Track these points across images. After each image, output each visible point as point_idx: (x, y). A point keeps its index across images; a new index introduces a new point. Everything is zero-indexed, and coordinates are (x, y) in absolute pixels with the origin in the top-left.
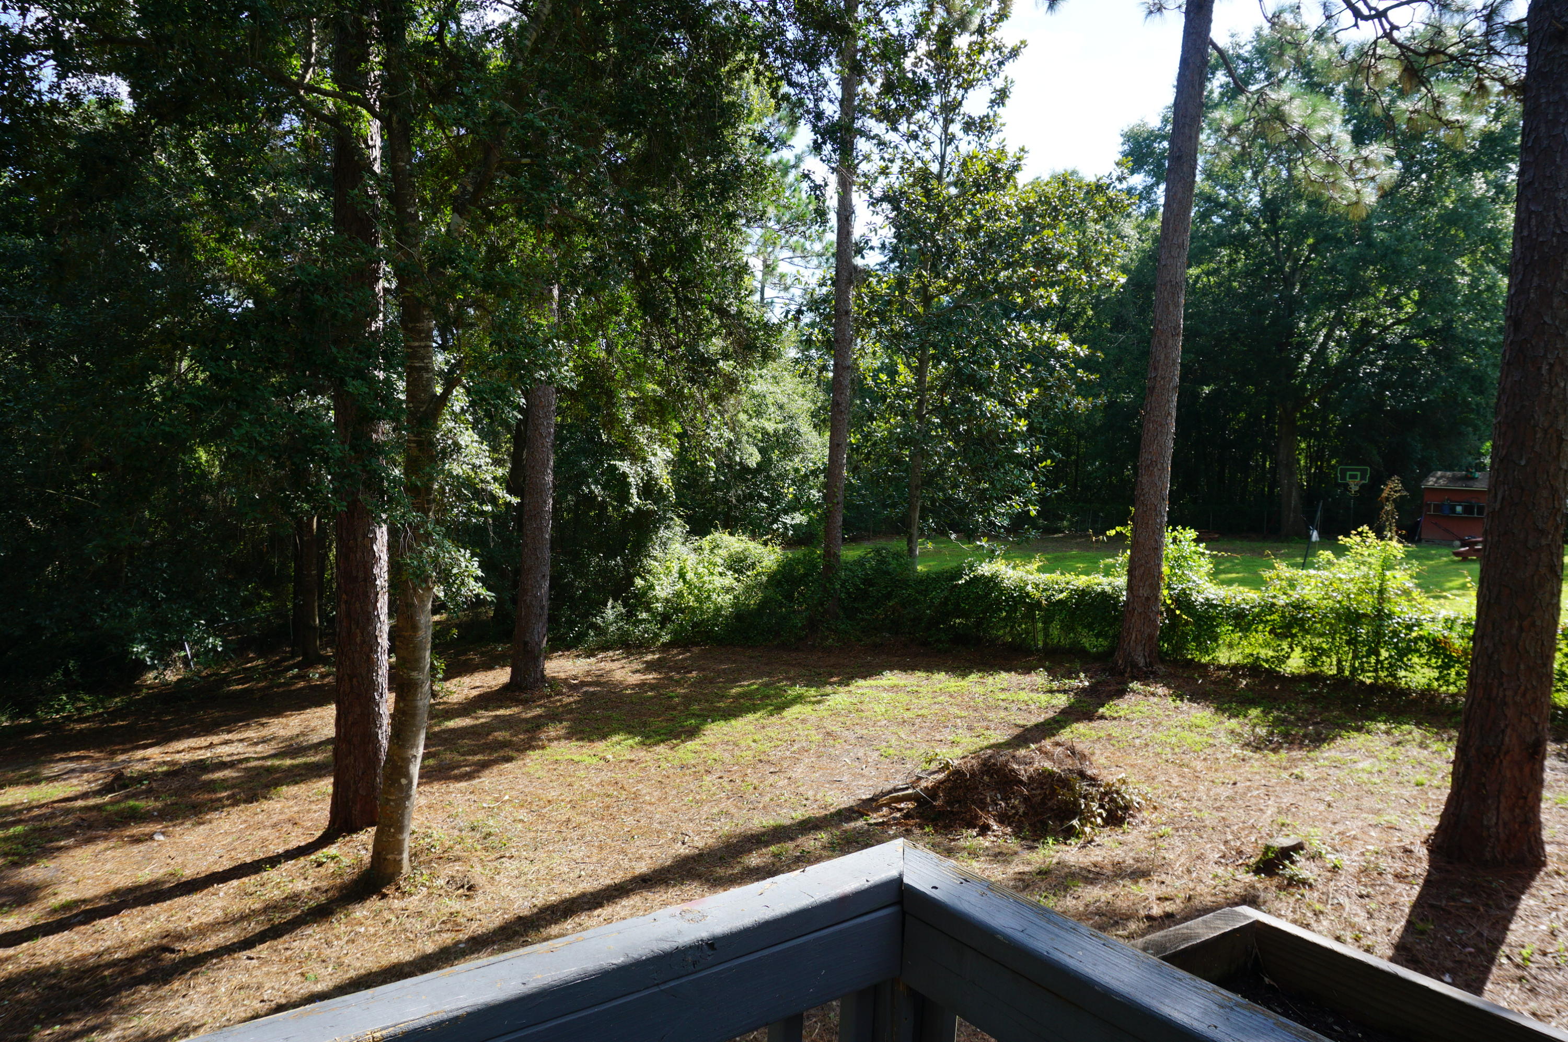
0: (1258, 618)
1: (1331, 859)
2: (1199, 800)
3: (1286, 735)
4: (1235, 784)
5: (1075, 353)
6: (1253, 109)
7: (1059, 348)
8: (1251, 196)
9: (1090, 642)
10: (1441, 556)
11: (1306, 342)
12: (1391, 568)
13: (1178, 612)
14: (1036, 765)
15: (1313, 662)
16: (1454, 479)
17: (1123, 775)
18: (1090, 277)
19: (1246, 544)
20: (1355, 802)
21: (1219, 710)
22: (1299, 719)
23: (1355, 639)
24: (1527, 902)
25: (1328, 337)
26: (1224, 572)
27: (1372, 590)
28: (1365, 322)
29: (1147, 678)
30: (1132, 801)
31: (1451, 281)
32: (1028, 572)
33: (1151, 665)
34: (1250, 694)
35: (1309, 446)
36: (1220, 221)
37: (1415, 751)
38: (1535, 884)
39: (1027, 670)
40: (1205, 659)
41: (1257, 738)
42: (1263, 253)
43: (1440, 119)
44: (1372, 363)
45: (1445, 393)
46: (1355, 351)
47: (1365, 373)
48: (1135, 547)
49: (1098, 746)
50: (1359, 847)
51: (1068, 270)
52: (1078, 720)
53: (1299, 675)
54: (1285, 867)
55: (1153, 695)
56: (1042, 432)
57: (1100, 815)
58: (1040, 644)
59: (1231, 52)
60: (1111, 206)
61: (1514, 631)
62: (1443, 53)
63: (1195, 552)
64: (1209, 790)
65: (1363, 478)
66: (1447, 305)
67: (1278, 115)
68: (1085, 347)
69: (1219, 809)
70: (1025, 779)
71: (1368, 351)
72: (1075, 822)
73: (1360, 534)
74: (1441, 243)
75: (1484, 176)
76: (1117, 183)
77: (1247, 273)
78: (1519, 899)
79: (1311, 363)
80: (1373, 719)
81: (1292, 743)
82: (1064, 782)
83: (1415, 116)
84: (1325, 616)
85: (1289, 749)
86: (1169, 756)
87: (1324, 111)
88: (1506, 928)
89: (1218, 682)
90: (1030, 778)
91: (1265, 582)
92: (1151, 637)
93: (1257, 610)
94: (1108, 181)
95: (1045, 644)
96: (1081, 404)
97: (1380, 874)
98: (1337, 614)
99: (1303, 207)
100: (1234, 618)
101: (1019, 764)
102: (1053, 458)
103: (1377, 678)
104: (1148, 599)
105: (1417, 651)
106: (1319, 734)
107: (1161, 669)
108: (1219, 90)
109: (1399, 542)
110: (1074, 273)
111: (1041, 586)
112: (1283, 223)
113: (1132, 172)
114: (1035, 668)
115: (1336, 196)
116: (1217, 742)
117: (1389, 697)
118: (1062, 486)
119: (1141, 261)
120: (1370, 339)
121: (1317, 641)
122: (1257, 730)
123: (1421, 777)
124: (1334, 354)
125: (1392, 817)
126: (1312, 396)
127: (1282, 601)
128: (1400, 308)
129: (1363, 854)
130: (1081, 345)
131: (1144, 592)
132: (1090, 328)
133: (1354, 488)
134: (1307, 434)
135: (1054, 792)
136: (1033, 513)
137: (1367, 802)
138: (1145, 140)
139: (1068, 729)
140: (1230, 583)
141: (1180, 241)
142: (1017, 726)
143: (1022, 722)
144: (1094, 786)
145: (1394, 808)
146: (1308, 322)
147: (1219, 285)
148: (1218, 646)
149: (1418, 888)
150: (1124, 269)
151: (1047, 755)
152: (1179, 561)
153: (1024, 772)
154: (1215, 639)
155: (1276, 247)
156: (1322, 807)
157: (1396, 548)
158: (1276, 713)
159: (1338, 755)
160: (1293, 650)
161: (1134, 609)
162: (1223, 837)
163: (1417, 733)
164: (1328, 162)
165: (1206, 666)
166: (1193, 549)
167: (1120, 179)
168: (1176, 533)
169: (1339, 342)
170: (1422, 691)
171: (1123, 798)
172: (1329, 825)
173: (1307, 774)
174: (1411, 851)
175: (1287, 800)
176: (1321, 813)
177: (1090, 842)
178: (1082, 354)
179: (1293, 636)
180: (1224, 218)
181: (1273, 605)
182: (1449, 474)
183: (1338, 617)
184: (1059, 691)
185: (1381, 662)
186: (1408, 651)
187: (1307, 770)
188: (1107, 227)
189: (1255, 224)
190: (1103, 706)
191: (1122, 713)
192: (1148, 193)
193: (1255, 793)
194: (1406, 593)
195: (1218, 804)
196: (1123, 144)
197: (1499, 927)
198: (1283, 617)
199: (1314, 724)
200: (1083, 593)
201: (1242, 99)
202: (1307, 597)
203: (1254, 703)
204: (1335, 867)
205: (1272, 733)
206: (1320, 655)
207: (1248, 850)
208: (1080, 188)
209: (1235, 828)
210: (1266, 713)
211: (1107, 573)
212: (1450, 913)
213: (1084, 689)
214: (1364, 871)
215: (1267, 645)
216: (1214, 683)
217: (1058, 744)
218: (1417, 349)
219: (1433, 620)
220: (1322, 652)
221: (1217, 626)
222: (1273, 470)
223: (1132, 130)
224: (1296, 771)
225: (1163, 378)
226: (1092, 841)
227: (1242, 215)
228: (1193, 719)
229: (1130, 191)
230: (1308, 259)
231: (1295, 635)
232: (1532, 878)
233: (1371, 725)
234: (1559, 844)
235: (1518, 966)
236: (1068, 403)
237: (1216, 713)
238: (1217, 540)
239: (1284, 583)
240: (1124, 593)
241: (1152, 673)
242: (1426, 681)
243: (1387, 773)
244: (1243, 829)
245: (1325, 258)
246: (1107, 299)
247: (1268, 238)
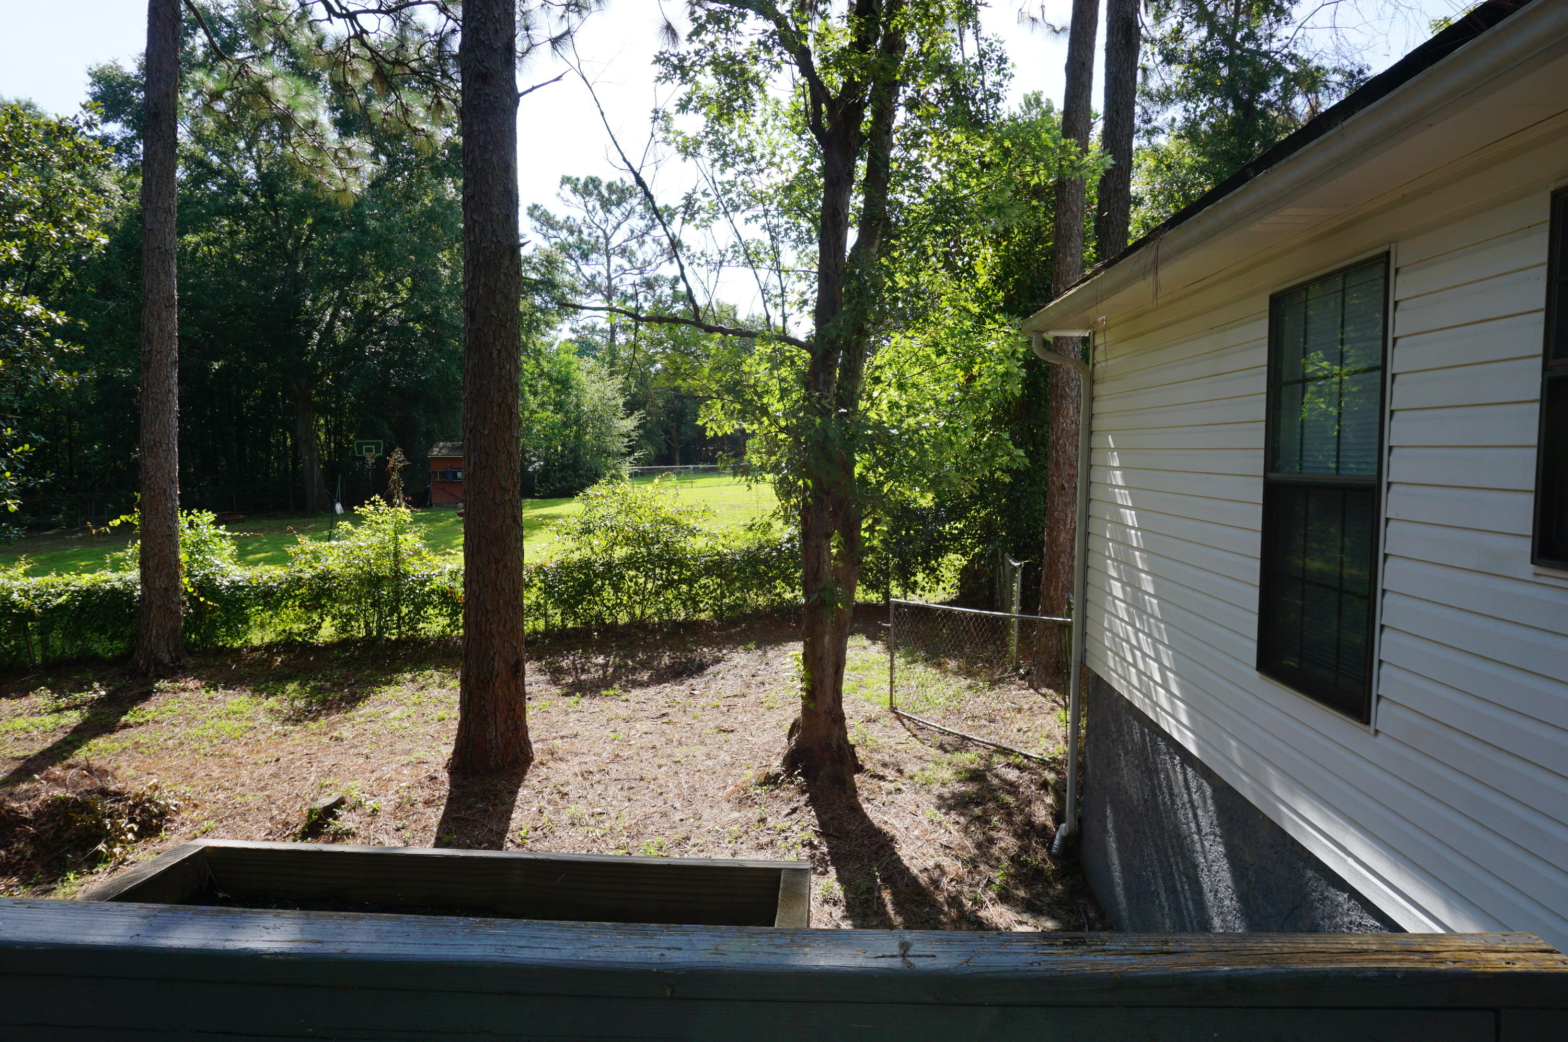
0: (288, 594)
1: (371, 804)
2: (243, 785)
3: (323, 703)
4: (278, 760)
5: (49, 320)
6: (235, 79)
7: (28, 313)
8: (247, 167)
9: (102, 646)
10: (449, 517)
11: (313, 320)
12: (403, 532)
13: (202, 599)
14: (43, 796)
15: (343, 629)
16: (453, 449)
17: (155, 780)
18: (60, 232)
19: (273, 523)
20: (389, 749)
21: (257, 691)
22: (334, 684)
23: (378, 600)
24: (523, 793)
25: (334, 316)
26: (252, 553)
27: (388, 554)
28: (367, 305)
29: (175, 673)
30: (167, 805)
31: (436, 272)
32: (10, 578)
33: (178, 659)
34: (287, 670)
35: (326, 421)
36: (215, 188)
37: (436, 692)
38: (527, 777)
39: (23, 692)
40: (237, 644)
41: (296, 710)
42: (263, 227)
43: (409, 125)
44: (376, 343)
45: (438, 372)
46: (360, 332)
47: (370, 352)
48: (145, 535)
49: (124, 757)
50: (394, 786)
51: (29, 221)
52: (96, 735)
53: (332, 643)
54: (329, 825)
55: (184, 690)
56: (13, 411)
57: (131, 830)
58: (38, 659)
59: (212, 11)
60: (81, 154)
61: (493, 574)
62: (407, 65)
63: (215, 535)
64: (252, 773)
65: (378, 451)
66: (431, 295)
67: (260, 90)
68: (62, 313)
69: (263, 789)
70: (29, 816)
71: (371, 332)
72: (102, 847)
73: (373, 503)
74: (424, 237)
75: (453, 181)
76: (85, 129)
77: (249, 247)
78: (517, 792)
79: (320, 340)
80: (400, 671)
81: (330, 708)
82: (82, 806)
83: (387, 117)
84: (350, 583)
85: (328, 715)
86: (208, 750)
87: (307, 96)
88: (509, 819)
89: (253, 664)
90: (35, 813)
91: (291, 557)
92: (174, 630)
93: (284, 586)
94: (74, 125)
95: (45, 658)
96: (62, 378)
97: (412, 805)
98: (360, 580)
99: (299, 187)
100: (263, 597)
101: (20, 801)
102: (32, 442)
103: (400, 633)
104: (166, 590)
105: (431, 603)
106: (353, 694)
107: (191, 661)
108: (202, 49)
109: (407, 507)
110: (40, 226)
111: (32, 593)
112: (281, 200)
113: (106, 120)
114: (33, 688)
115: (324, 181)
116: (257, 724)
117: (413, 648)
118: (50, 475)
119: (127, 222)
120: (373, 320)
121: (344, 608)
122: (296, 703)
123: (441, 714)
124: (341, 334)
125: (421, 753)
126: (325, 373)
127: (308, 574)
128: (397, 293)
129: (397, 792)
130: (56, 311)
131: (161, 583)
132: (70, 291)
133: (371, 461)
134: (324, 410)
135: (70, 821)
136: (13, 508)
137: (399, 747)
138: (119, 85)
139: (85, 748)
140: (255, 563)
141: (166, 205)
142: (17, 759)
143: (21, 754)
144: (120, 801)
145: (422, 745)
146: (314, 300)
147: (222, 256)
148: (250, 628)
149: (443, 808)
150: (106, 228)
151: (58, 782)
152: (198, 546)
153: (25, 808)
154: (246, 621)
155: (276, 223)
156: (361, 760)
157: (404, 513)
158: (312, 684)
159: (373, 710)
160: (323, 620)
161: (151, 603)
162: (269, 815)
163: (437, 676)
164: (314, 147)
165: (239, 650)
166: (213, 532)
167: (90, 125)
168: (191, 517)
169: (345, 321)
170: (439, 638)
171: (157, 805)
172: (368, 775)
173: (345, 734)
174: (436, 778)
175: (328, 763)
176: (360, 766)
177: (121, 863)
178: (58, 321)
179: (323, 606)
180: (219, 186)
181: (300, 579)
182: (449, 444)
183: (362, 583)
184: (68, 708)
185: (403, 618)
186: (425, 604)
187: (346, 732)
188: (80, 177)
189: (253, 197)
190: (125, 713)
191: (149, 717)
192: (127, 145)
193: (298, 764)
194: (417, 553)
195: (263, 784)
196: (92, 85)
197: (504, 819)
198: (311, 589)
199: (349, 686)
200: (88, 594)
201: (223, 66)
202: (331, 567)
203: (290, 678)
204: (375, 810)
205: (310, 703)
206: (349, 620)
207: (294, 819)
208: (36, 126)
209: (280, 802)
210: (302, 685)
211: (116, 567)
212: (468, 820)
213: (101, 700)
214: (399, 806)
215: (298, 619)
216: (249, 665)
217: (71, 767)
218: (412, 331)
219: (440, 574)
220: (350, 617)
221: (246, 608)
222: (295, 445)
223: (102, 71)
224: (335, 734)
225: (160, 353)
226: (125, 860)
227: (238, 186)
228: (229, 706)
229: (105, 141)
230: (309, 238)
231: (325, 605)
232: (525, 773)
233: (399, 677)
234: (543, 740)
235: (518, 846)
236: (46, 379)
237: (253, 695)
238: (242, 521)
239: (308, 556)
240: (139, 587)
241: (179, 667)
242: (440, 628)
243: (414, 716)
244: (288, 801)
245: (325, 239)
246: (90, 259)
247: (267, 213)
